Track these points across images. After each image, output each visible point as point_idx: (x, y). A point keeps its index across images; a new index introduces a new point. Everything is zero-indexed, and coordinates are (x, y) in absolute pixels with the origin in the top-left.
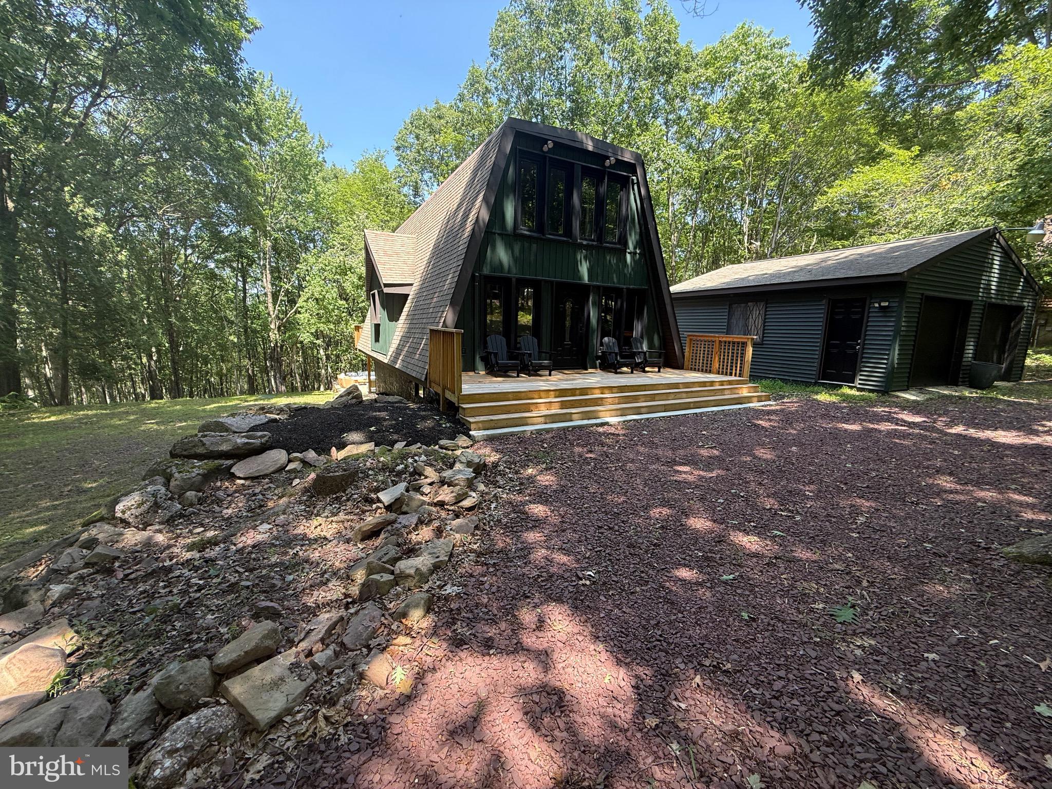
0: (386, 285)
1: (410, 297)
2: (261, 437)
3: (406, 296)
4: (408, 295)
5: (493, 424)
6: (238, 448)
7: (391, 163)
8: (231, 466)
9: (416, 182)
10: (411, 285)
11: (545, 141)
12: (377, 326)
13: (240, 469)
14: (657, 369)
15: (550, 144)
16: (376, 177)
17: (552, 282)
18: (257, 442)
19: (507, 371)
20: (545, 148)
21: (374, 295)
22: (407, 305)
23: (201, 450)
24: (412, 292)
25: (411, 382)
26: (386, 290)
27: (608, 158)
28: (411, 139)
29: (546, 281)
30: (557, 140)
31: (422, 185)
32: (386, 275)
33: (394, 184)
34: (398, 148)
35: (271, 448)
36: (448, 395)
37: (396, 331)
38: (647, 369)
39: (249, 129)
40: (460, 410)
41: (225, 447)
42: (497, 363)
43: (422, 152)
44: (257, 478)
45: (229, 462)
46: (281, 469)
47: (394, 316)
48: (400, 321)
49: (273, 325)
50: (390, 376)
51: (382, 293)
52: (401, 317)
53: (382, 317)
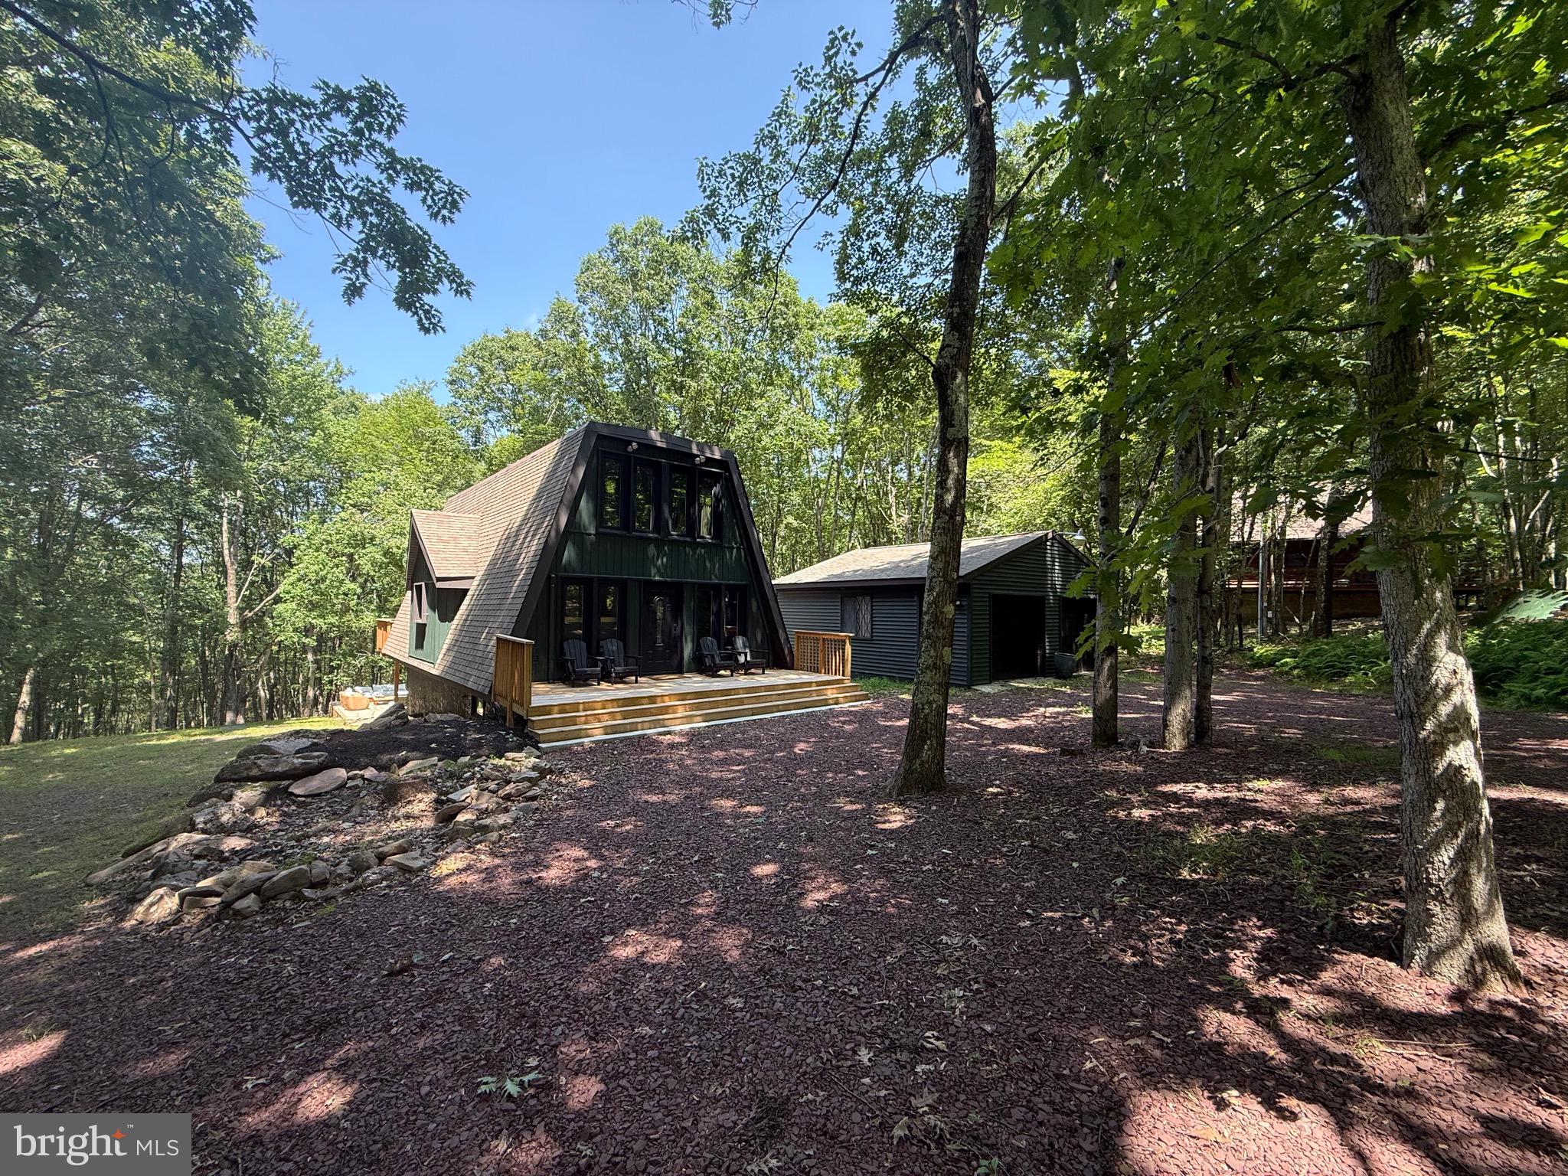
0: (439, 579)
1: (470, 593)
2: (318, 757)
3: (466, 591)
4: (468, 590)
5: (563, 736)
6: (296, 769)
7: (442, 398)
8: (288, 786)
9: (477, 427)
10: (473, 579)
11: (630, 443)
12: (421, 629)
13: (298, 789)
14: (761, 671)
15: (635, 445)
17: (639, 581)
18: (315, 761)
19: (586, 680)
20: (629, 449)
21: (419, 588)
22: (464, 604)
23: (255, 772)
24: (473, 586)
25: (466, 696)
26: (441, 584)
27: (698, 456)
28: (472, 372)
29: (632, 580)
30: (640, 441)
32: (443, 565)
33: (445, 426)
34: (452, 382)
35: (328, 767)
36: (517, 709)
37: (445, 635)
38: (749, 671)
40: (530, 724)
41: (279, 769)
42: (574, 673)
43: (488, 389)
44: (319, 795)
45: (285, 783)
46: (342, 786)
47: (446, 616)
48: (455, 622)
49: (233, 619)
50: (433, 690)
51: (430, 587)
52: (457, 617)
53: (429, 616)
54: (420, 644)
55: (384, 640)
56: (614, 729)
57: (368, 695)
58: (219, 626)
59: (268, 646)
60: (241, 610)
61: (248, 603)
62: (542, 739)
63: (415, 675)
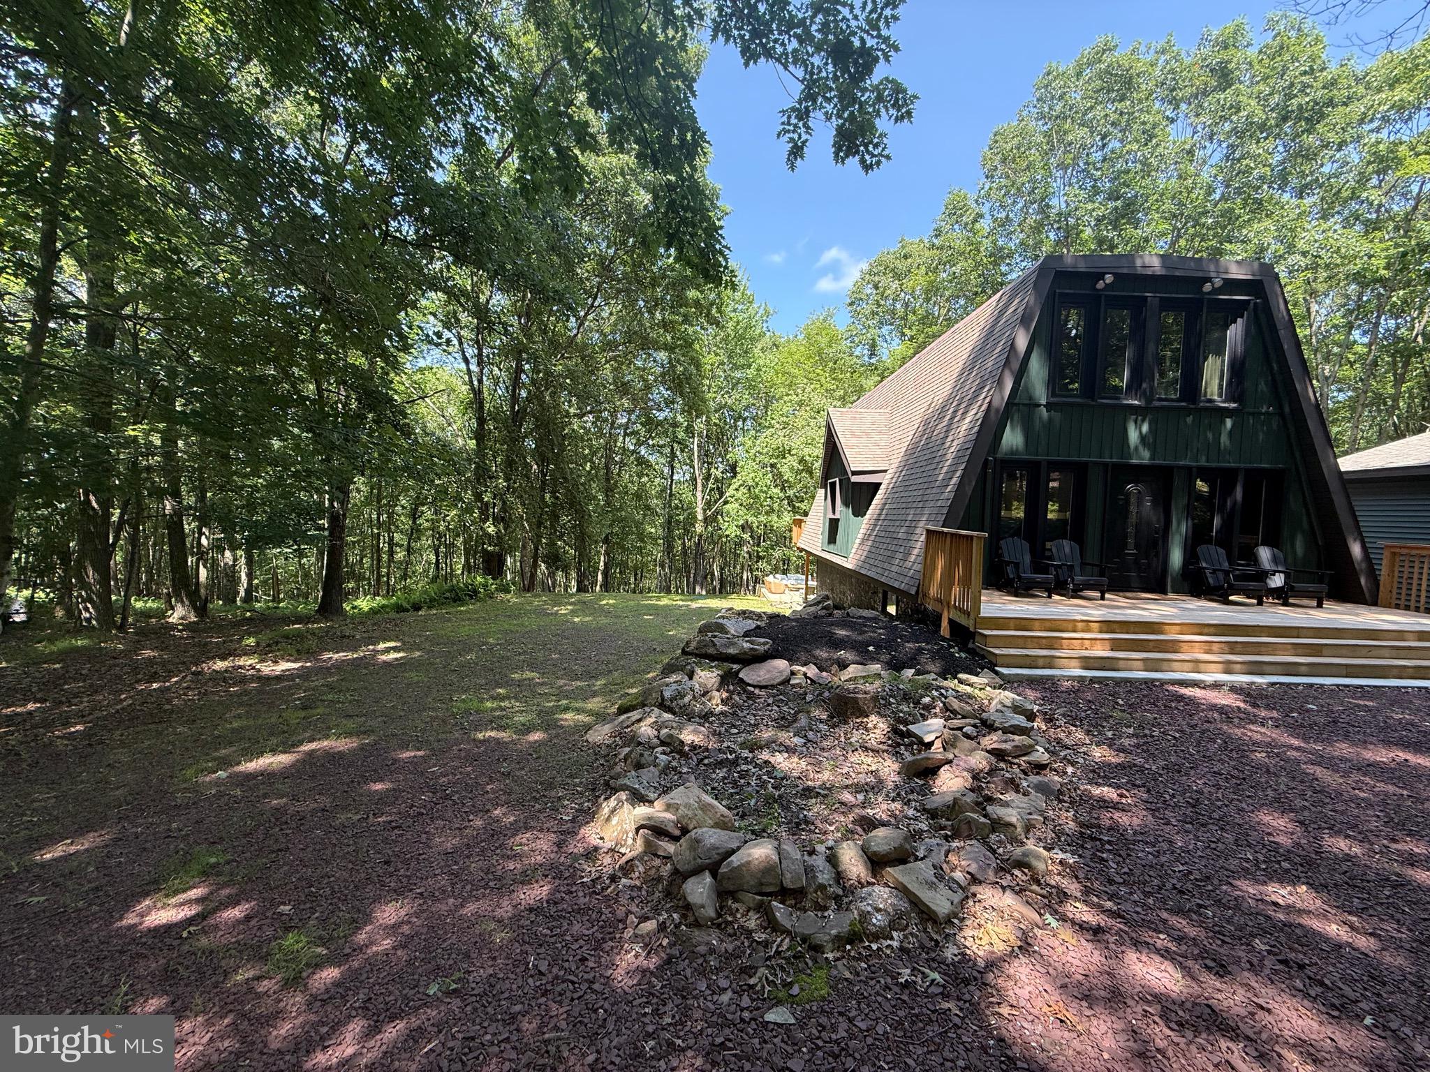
0: (854, 473)
1: (882, 487)
2: (764, 644)
3: (877, 486)
4: (880, 484)
5: (1028, 661)
6: (745, 653)
7: (842, 322)
8: (739, 671)
9: (873, 340)
10: (885, 471)
11: (1101, 276)
12: (834, 525)
13: (747, 676)
14: (1315, 603)
15: (1109, 278)
16: (823, 341)
17: (1106, 465)
18: (761, 648)
19: (1031, 588)
20: (1100, 285)
21: (833, 485)
22: (877, 497)
23: (711, 651)
24: (886, 480)
25: (875, 593)
26: (854, 479)
27: (1209, 280)
28: (869, 290)
29: (1095, 463)
30: (1120, 271)
31: (879, 341)
32: (856, 458)
33: (845, 344)
34: (851, 304)
35: (774, 656)
36: (958, 617)
37: (858, 529)
38: (1291, 601)
39: (708, 315)
40: (978, 638)
41: (731, 651)
42: (1019, 578)
43: (882, 303)
44: (766, 687)
45: (736, 667)
46: (786, 681)
47: (859, 512)
48: (867, 516)
49: (700, 516)
50: (841, 583)
51: (845, 482)
52: (869, 512)
53: (842, 511)
54: (832, 539)
55: (799, 536)
56: (1103, 663)
57: (784, 582)
58: (691, 521)
59: (720, 537)
60: (705, 511)
61: (709, 505)
62: (1000, 661)
63: (824, 568)
